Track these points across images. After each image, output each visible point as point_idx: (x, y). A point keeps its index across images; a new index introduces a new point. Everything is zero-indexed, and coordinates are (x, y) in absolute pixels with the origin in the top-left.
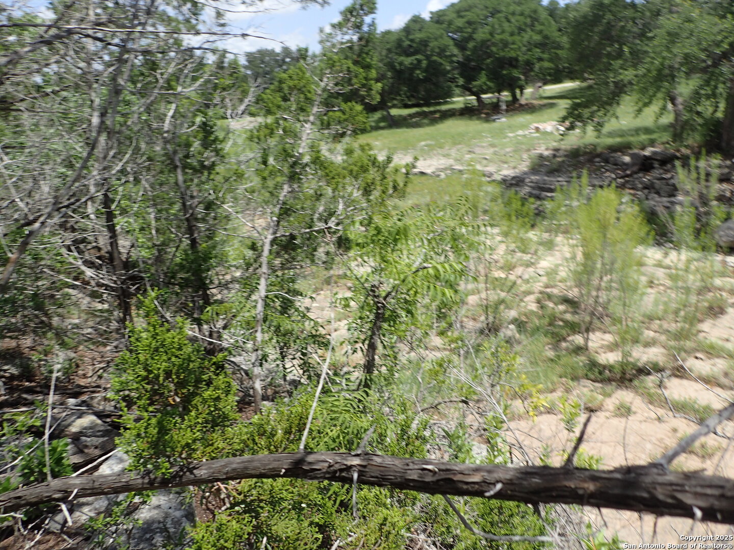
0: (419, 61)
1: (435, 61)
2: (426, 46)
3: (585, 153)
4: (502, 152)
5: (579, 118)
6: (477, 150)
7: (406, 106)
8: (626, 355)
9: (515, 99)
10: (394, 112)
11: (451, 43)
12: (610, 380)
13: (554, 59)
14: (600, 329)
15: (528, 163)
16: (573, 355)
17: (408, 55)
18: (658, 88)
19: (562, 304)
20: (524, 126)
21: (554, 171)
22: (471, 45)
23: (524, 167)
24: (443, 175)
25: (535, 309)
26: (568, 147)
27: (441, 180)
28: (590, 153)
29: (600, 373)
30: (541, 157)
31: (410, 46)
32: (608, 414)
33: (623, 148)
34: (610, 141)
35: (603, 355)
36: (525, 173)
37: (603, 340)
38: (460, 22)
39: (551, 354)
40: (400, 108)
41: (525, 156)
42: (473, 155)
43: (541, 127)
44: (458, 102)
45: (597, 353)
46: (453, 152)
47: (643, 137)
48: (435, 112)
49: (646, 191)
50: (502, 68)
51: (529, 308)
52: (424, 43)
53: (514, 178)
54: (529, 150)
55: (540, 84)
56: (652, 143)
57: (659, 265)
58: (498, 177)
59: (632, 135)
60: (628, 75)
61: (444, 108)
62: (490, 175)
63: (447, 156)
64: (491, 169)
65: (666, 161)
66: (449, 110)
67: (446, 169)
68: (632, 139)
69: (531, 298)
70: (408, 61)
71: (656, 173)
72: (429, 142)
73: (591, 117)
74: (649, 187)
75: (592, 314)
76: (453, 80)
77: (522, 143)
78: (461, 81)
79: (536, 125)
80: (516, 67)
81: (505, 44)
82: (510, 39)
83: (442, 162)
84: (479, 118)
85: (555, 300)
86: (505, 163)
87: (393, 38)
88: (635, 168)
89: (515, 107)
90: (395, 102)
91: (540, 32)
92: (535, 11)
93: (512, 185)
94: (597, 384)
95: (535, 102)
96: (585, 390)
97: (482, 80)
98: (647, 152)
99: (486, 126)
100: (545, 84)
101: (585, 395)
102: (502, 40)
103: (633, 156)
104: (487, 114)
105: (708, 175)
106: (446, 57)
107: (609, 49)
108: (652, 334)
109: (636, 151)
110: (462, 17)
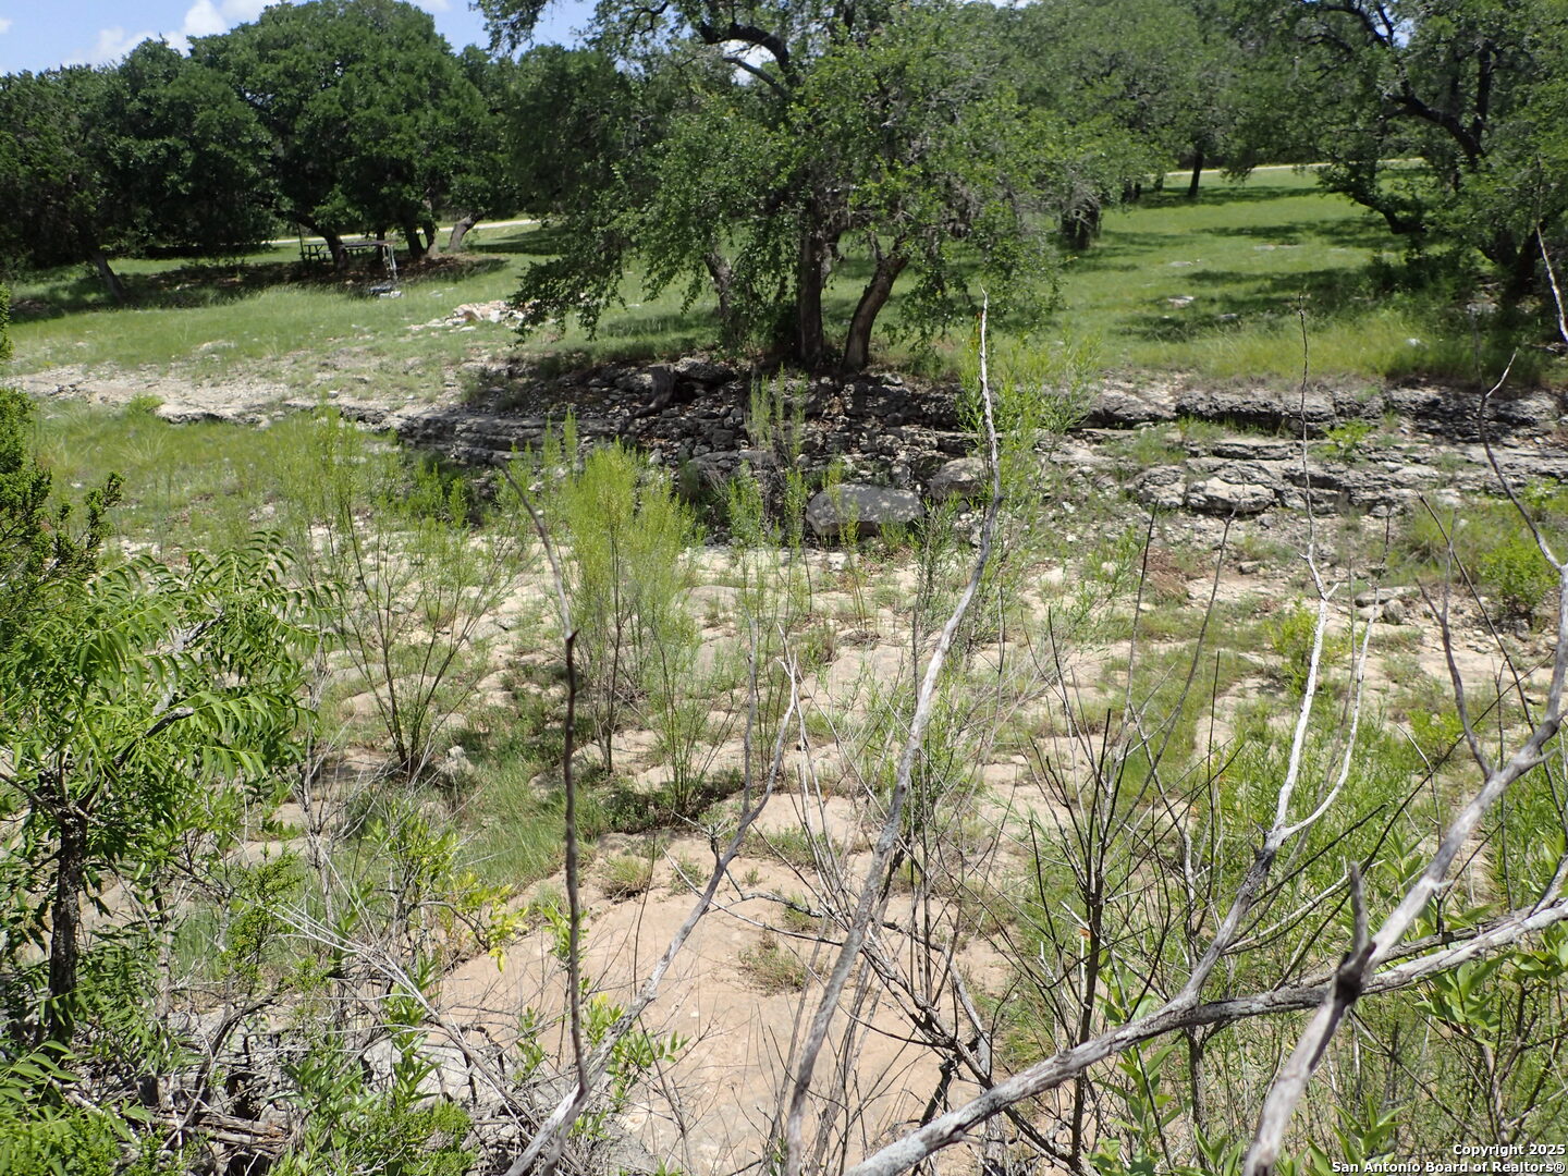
0: (174, 153)
1: (215, 155)
2: (190, 118)
3: (569, 368)
4: (400, 367)
5: (548, 296)
6: (341, 361)
7: (154, 254)
8: (681, 768)
9: (416, 250)
10: (119, 266)
11: (253, 115)
12: (658, 824)
13: (491, 170)
14: (631, 724)
15: (458, 390)
16: (586, 786)
17: (141, 136)
18: (685, 249)
19: (555, 683)
20: (442, 310)
21: (513, 406)
22: (301, 124)
23: (450, 397)
24: (265, 422)
25: (501, 704)
26: (536, 357)
27: (262, 433)
28: (579, 367)
29: (640, 814)
30: (484, 373)
31: (147, 114)
32: (661, 893)
33: (639, 357)
34: (614, 343)
35: (641, 775)
36: (453, 412)
37: (637, 744)
38: (267, 71)
39: (541, 793)
40: (138, 256)
41: (450, 375)
42: (334, 374)
43: (478, 313)
44: (287, 247)
45: (629, 773)
46: (285, 365)
47: (673, 336)
48: (232, 270)
49: (688, 440)
50: (381, 181)
51: (489, 702)
52: (183, 111)
53: (428, 423)
54: (455, 362)
55: (467, 220)
56: (689, 347)
57: (723, 581)
58: (395, 422)
59: (654, 332)
60: (628, 220)
61: (252, 260)
62: (378, 418)
63: (270, 375)
64: (378, 403)
65: (715, 382)
66: (268, 267)
67: (271, 406)
68: (651, 339)
69: (492, 680)
70: (143, 150)
71: (703, 405)
72: (221, 343)
73: (573, 297)
74: (691, 432)
75: (612, 697)
76: (266, 199)
77: (441, 347)
78: (287, 205)
79: (466, 308)
80: (408, 180)
81: (382, 131)
82: (390, 121)
83: (262, 391)
84: (342, 289)
85: (542, 677)
86: (409, 390)
87: (97, 91)
88: (665, 397)
89: (416, 264)
90: (124, 243)
91: (455, 112)
92: (438, 68)
93: (427, 438)
94: (635, 838)
95: (463, 257)
96: (614, 854)
97: (336, 202)
98: (681, 367)
99: (358, 305)
100: (477, 219)
101: (613, 865)
102: (371, 120)
103: (657, 372)
104: (356, 279)
105: (788, 408)
106: (244, 147)
107: (586, 165)
108: (721, 716)
109: (662, 364)
110: (273, 60)
